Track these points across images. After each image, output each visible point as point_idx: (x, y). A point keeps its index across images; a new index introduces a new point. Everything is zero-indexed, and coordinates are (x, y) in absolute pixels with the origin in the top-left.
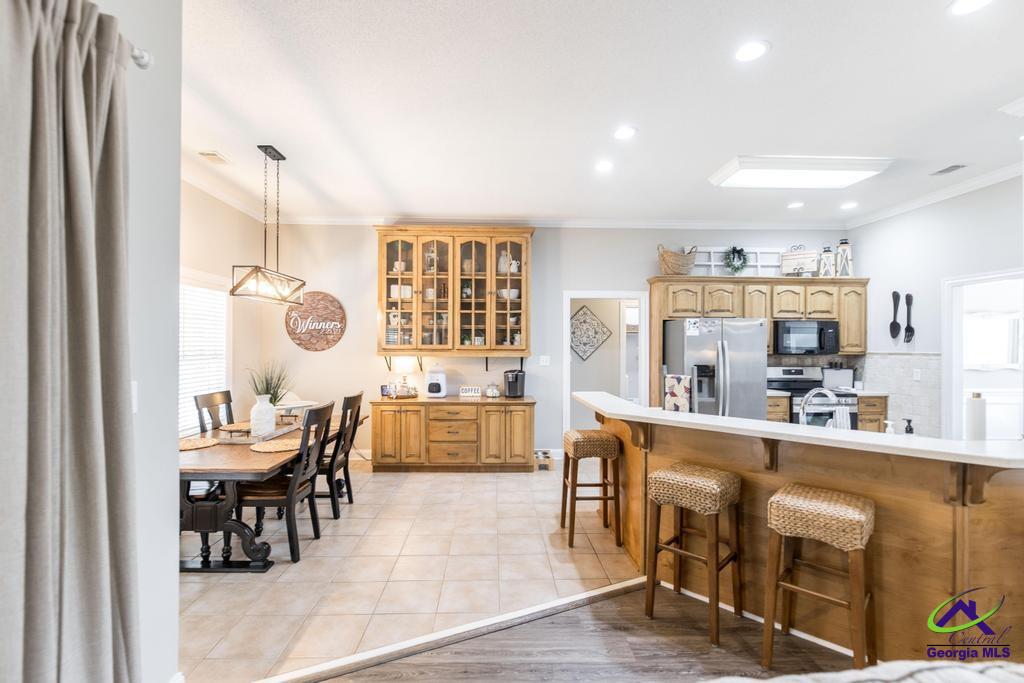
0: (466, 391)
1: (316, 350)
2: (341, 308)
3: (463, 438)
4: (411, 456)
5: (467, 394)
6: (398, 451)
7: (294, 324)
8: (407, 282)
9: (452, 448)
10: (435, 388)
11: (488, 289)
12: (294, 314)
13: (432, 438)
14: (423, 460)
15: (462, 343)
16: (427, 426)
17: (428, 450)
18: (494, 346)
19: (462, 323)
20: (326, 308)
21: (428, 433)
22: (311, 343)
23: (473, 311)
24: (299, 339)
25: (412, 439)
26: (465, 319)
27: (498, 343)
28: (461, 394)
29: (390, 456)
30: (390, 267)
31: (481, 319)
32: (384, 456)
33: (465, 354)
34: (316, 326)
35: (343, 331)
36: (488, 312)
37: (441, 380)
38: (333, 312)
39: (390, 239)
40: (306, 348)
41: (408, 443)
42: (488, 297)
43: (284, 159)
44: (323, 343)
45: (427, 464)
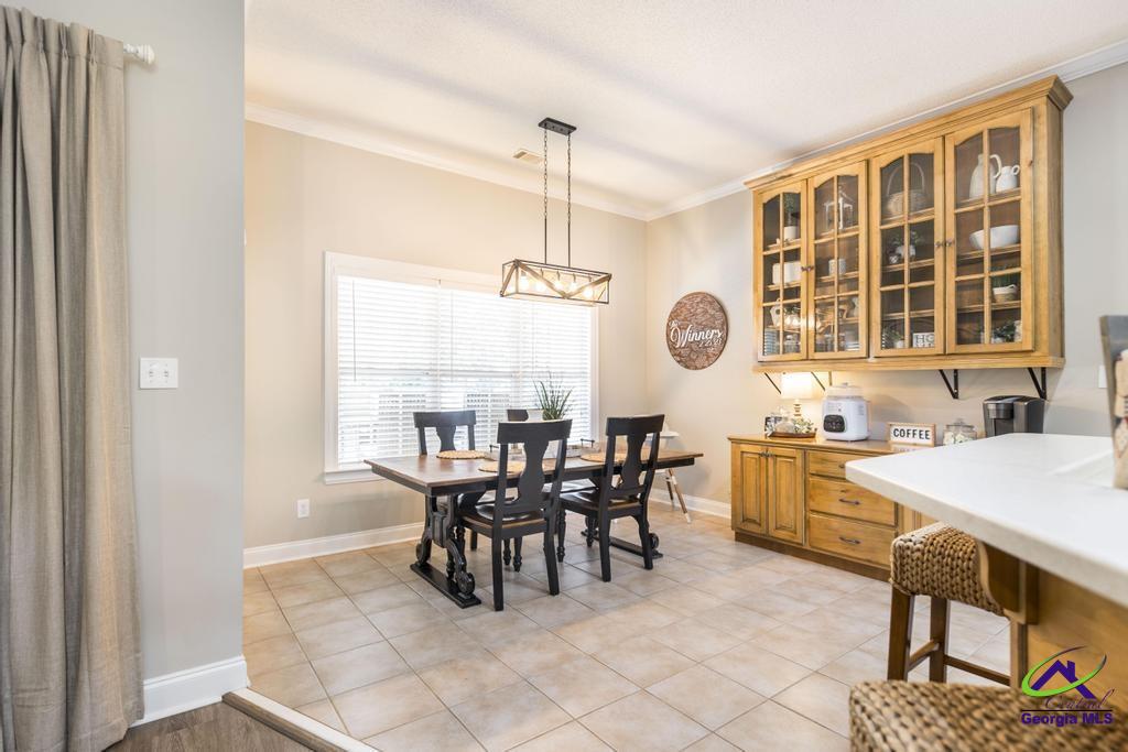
0: (903, 433)
1: (696, 368)
2: (722, 309)
3: (865, 515)
4: (782, 528)
5: (905, 440)
6: (764, 515)
7: (674, 337)
8: (793, 255)
9: (847, 529)
10: (835, 423)
11: (938, 238)
12: (674, 325)
13: (812, 505)
14: (800, 538)
15: (889, 345)
16: (806, 483)
17: (807, 522)
18: (952, 347)
19: (885, 309)
20: (706, 312)
21: (807, 497)
22: (691, 359)
23: (906, 285)
24: (679, 355)
25: (783, 501)
26: (891, 301)
27: (960, 341)
28: (894, 439)
29: (754, 522)
30: (769, 238)
31: (923, 298)
32: (746, 520)
33: (893, 366)
34: (696, 337)
35: (724, 342)
36: (938, 283)
37: (848, 411)
38: (713, 316)
39: (767, 198)
40: (687, 367)
41: (777, 508)
42: (939, 253)
43: (574, 129)
44: (701, 360)
45: (808, 548)
